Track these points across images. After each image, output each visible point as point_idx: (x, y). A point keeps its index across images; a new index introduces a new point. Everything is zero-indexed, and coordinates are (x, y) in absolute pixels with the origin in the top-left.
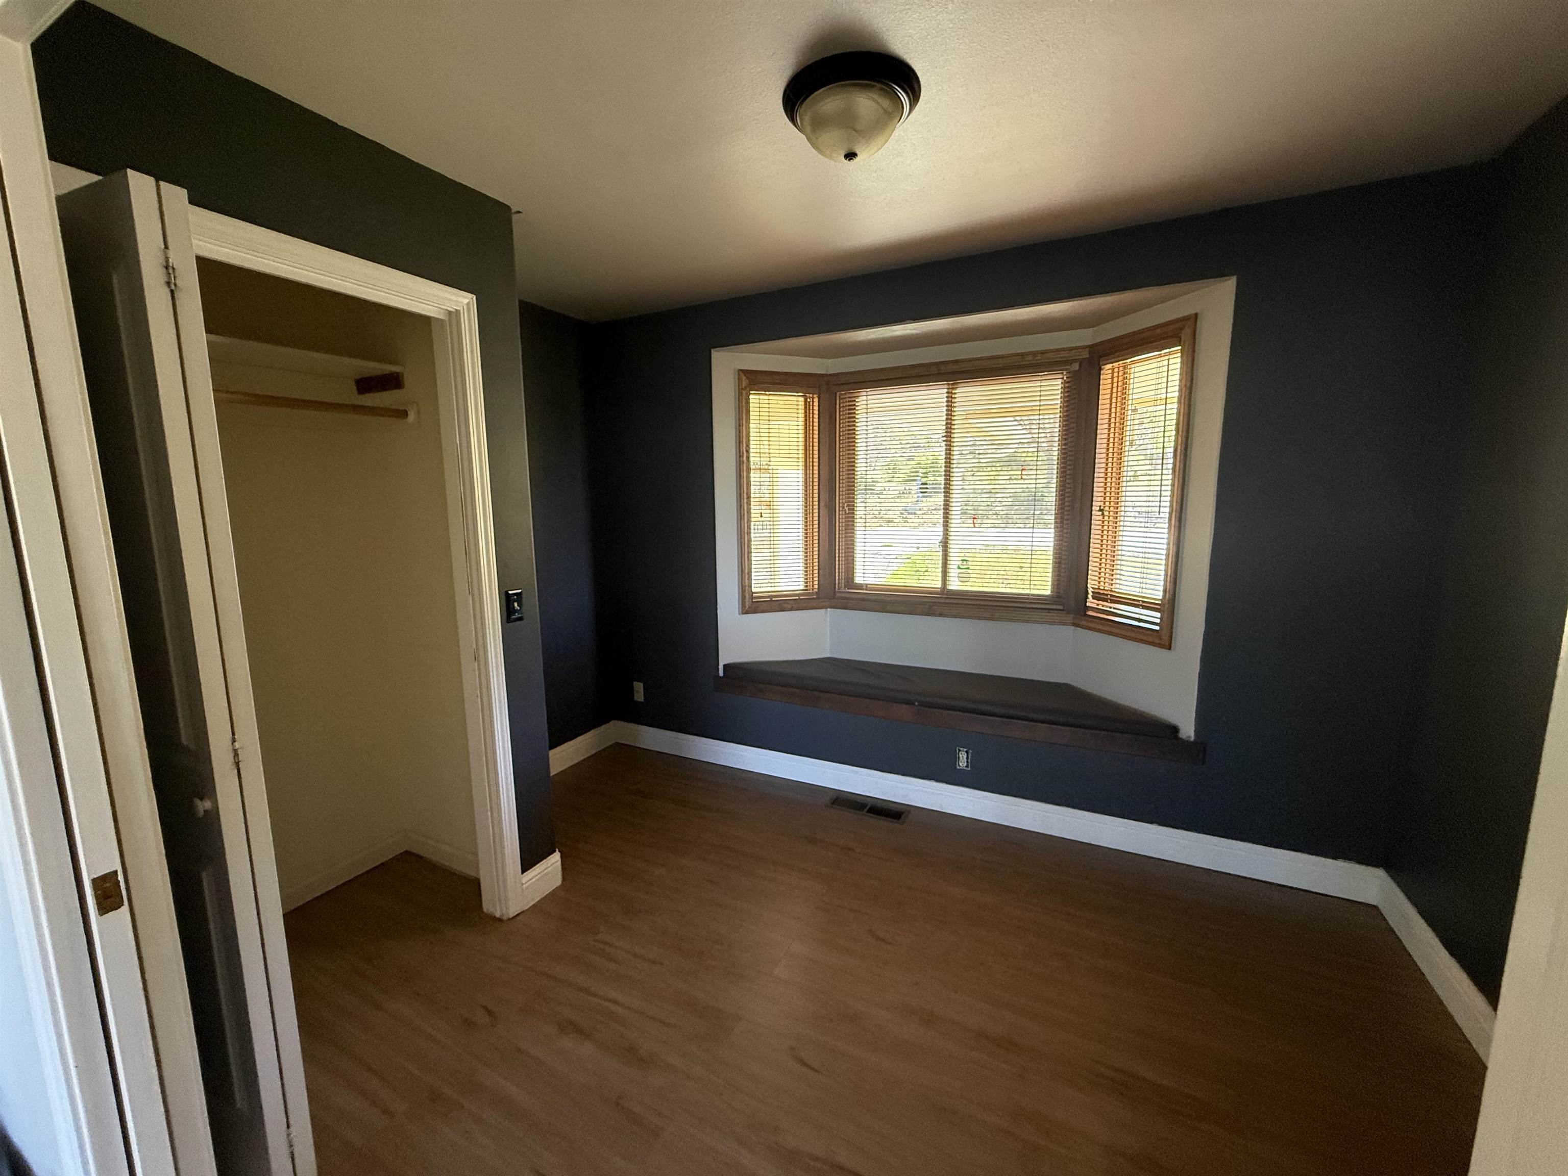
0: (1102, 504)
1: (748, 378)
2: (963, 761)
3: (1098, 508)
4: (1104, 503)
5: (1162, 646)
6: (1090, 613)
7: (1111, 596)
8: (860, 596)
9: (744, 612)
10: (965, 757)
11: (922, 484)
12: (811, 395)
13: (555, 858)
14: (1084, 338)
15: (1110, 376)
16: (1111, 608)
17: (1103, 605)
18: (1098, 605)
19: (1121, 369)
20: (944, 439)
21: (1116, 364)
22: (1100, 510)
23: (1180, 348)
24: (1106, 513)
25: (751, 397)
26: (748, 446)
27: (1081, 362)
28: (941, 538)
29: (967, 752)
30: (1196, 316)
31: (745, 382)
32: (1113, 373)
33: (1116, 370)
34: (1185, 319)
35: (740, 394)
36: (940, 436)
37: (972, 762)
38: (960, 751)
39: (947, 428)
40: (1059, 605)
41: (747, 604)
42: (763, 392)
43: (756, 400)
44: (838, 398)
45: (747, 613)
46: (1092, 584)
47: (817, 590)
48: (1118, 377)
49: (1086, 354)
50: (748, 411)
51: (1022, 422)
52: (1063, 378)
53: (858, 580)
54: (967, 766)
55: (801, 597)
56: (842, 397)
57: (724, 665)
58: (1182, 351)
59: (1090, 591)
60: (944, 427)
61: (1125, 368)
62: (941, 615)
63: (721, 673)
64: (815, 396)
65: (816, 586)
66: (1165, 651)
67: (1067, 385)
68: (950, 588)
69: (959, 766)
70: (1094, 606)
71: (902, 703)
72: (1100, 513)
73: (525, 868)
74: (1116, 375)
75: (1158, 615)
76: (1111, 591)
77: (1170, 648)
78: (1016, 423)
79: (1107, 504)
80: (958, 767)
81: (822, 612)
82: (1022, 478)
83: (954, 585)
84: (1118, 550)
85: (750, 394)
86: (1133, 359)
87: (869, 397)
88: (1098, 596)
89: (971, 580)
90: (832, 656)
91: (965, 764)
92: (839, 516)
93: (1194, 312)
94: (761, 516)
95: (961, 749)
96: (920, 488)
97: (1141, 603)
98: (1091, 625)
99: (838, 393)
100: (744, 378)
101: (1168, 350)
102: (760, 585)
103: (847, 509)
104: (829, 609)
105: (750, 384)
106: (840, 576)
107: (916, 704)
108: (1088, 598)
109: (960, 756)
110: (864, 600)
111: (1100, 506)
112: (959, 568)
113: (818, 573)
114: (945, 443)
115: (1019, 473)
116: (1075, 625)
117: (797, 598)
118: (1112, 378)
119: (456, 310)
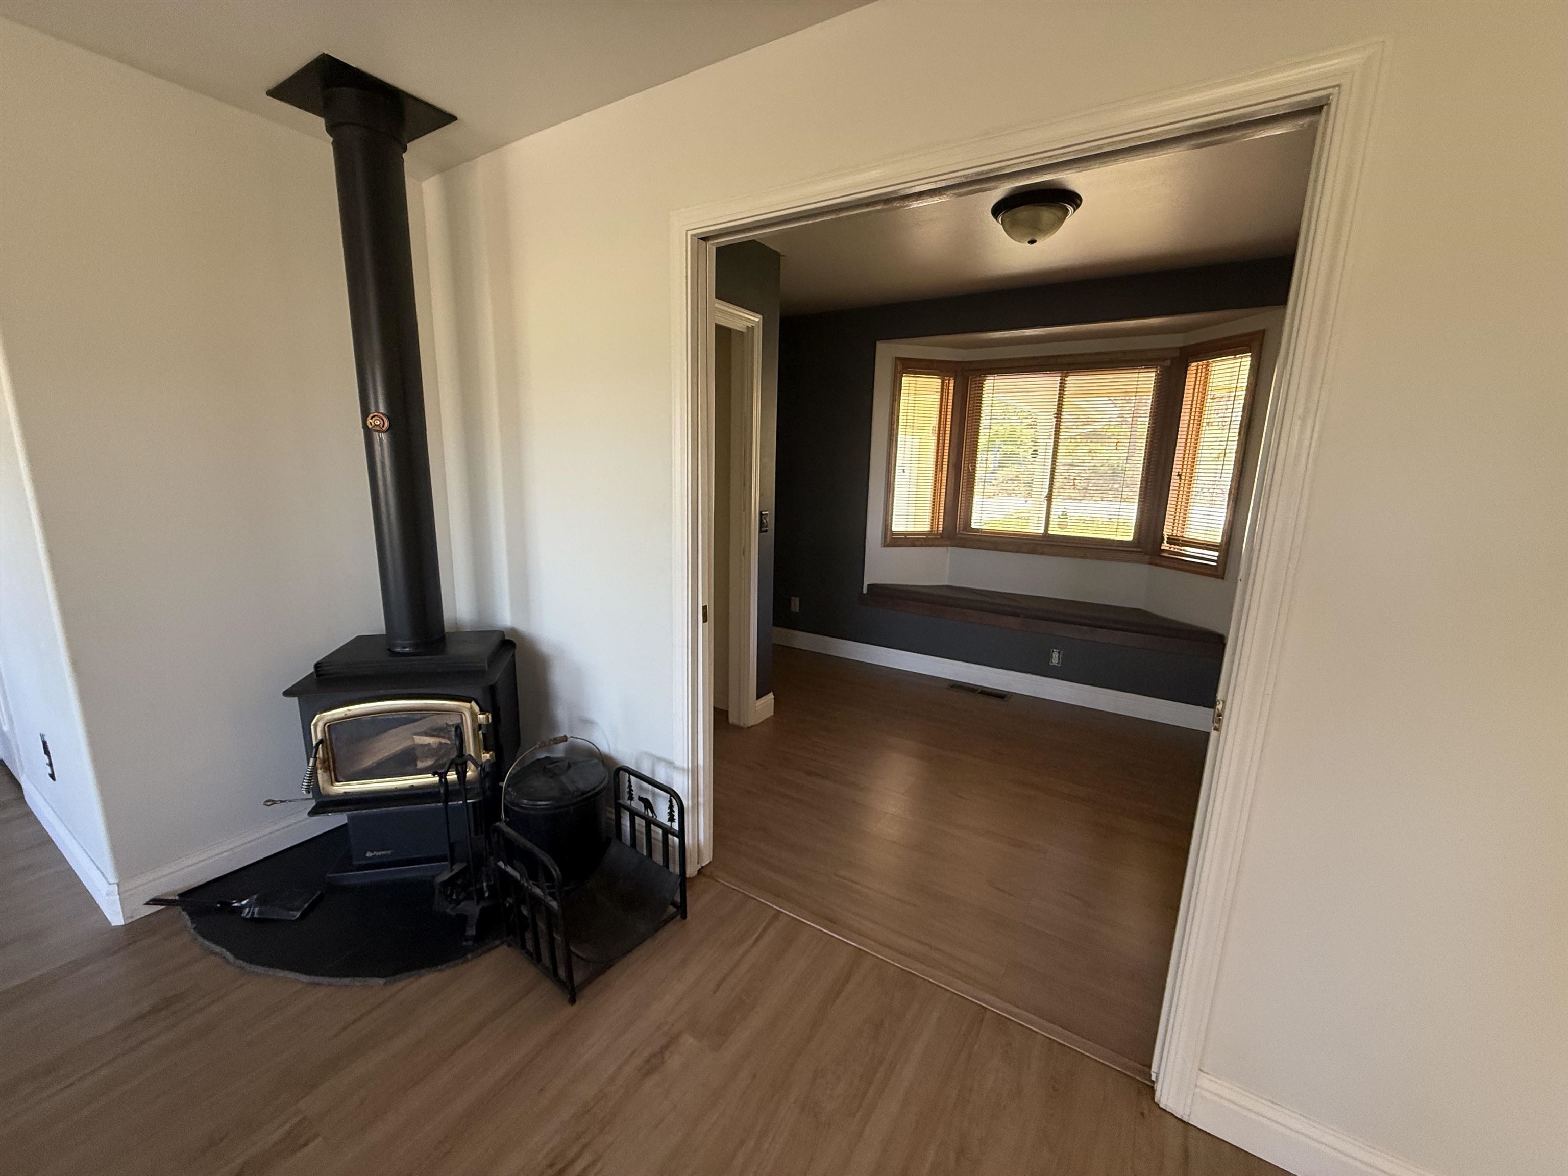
0: (1180, 470)
1: (902, 364)
2: (1055, 659)
3: (1177, 474)
4: (1182, 470)
5: (1217, 577)
6: (1165, 555)
7: (1182, 541)
8: (977, 538)
9: (886, 544)
10: (1057, 656)
11: (1034, 451)
12: (948, 378)
13: (771, 696)
14: (1179, 341)
15: (1195, 371)
16: (1181, 550)
17: (1175, 549)
18: (1170, 548)
19: (1204, 366)
20: (1055, 416)
21: (1200, 363)
22: (1178, 475)
23: (1250, 354)
24: (1183, 477)
25: (903, 378)
26: (898, 416)
27: (1173, 359)
28: (1046, 494)
29: (1059, 653)
30: (1264, 331)
31: (899, 368)
32: (1197, 370)
33: (1200, 367)
34: (1257, 332)
35: (895, 376)
36: (1052, 414)
37: (1063, 659)
38: (1053, 651)
39: (1058, 407)
40: (1140, 548)
41: (888, 540)
42: (913, 375)
43: (907, 381)
44: (970, 380)
45: (888, 546)
46: (1166, 532)
47: (941, 532)
48: (1201, 373)
49: (1177, 354)
50: (900, 389)
51: (1115, 402)
52: (1156, 372)
53: (973, 526)
54: (1058, 663)
55: (929, 537)
56: (973, 380)
57: (868, 585)
58: (1251, 356)
59: (1166, 537)
60: (1056, 407)
61: (1207, 366)
62: (1042, 554)
63: (865, 591)
64: (951, 379)
65: (941, 529)
66: (1219, 581)
67: (1160, 377)
68: (1050, 532)
69: (1052, 662)
70: (1168, 548)
71: (1010, 615)
72: (1178, 477)
73: (758, 697)
74: (1200, 371)
75: (1216, 554)
76: (1182, 537)
77: (1223, 578)
78: (1110, 402)
79: (1184, 470)
80: (1051, 664)
81: (944, 549)
82: (1116, 449)
83: (1054, 531)
84: (1190, 506)
85: (902, 376)
86: (1215, 360)
87: (996, 381)
88: (1171, 541)
89: (1068, 527)
90: (950, 584)
91: (1056, 662)
92: (964, 475)
93: (1262, 328)
94: (904, 472)
95: (1055, 650)
96: (1032, 454)
97: (1205, 546)
98: (1164, 563)
99: (970, 377)
100: (899, 363)
101: (1241, 355)
102: (899, 525)
103: (970, 468)
104: (950, 548)
105: (903, 369)
106: (960, 522)
107: (1022, 616)
108: (1163, 543)
109: (1054, 655)
110: (978, 540)
111: (1179, 472)
112: (1059, 518)
113: (944, 518)
114: (1055, 419)
115: (1115, 444)
116: (1151, 564)
117: (925, 537)
118: (1197, 374)
119: (753, 326)
